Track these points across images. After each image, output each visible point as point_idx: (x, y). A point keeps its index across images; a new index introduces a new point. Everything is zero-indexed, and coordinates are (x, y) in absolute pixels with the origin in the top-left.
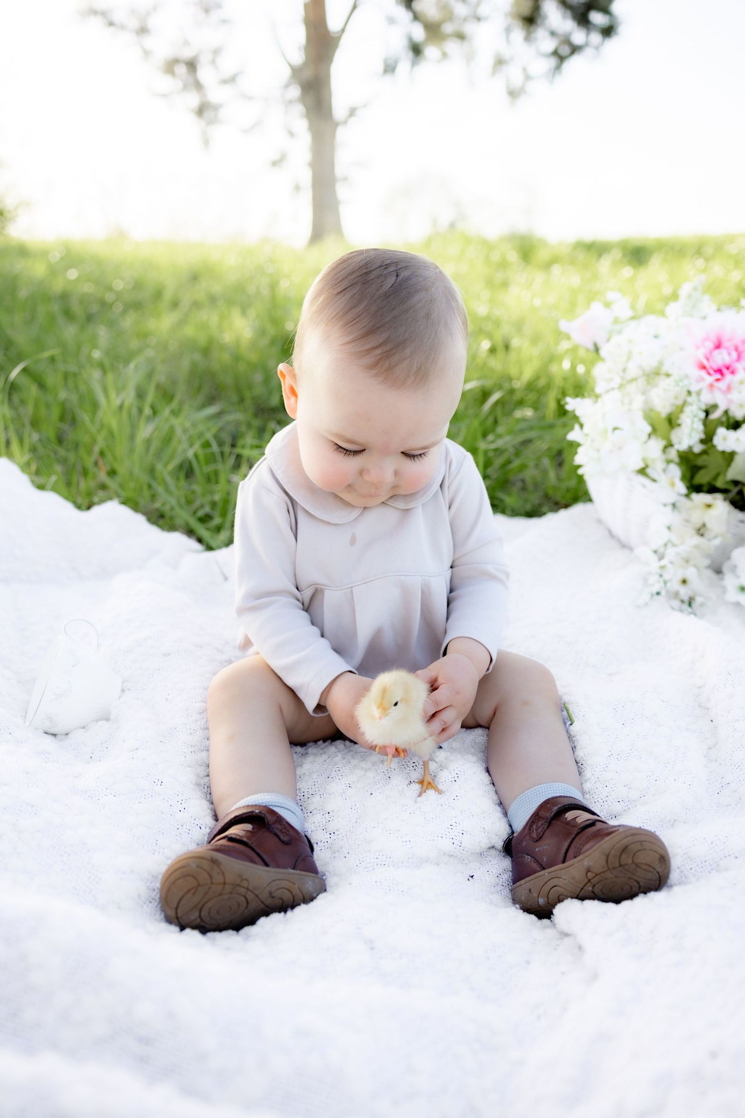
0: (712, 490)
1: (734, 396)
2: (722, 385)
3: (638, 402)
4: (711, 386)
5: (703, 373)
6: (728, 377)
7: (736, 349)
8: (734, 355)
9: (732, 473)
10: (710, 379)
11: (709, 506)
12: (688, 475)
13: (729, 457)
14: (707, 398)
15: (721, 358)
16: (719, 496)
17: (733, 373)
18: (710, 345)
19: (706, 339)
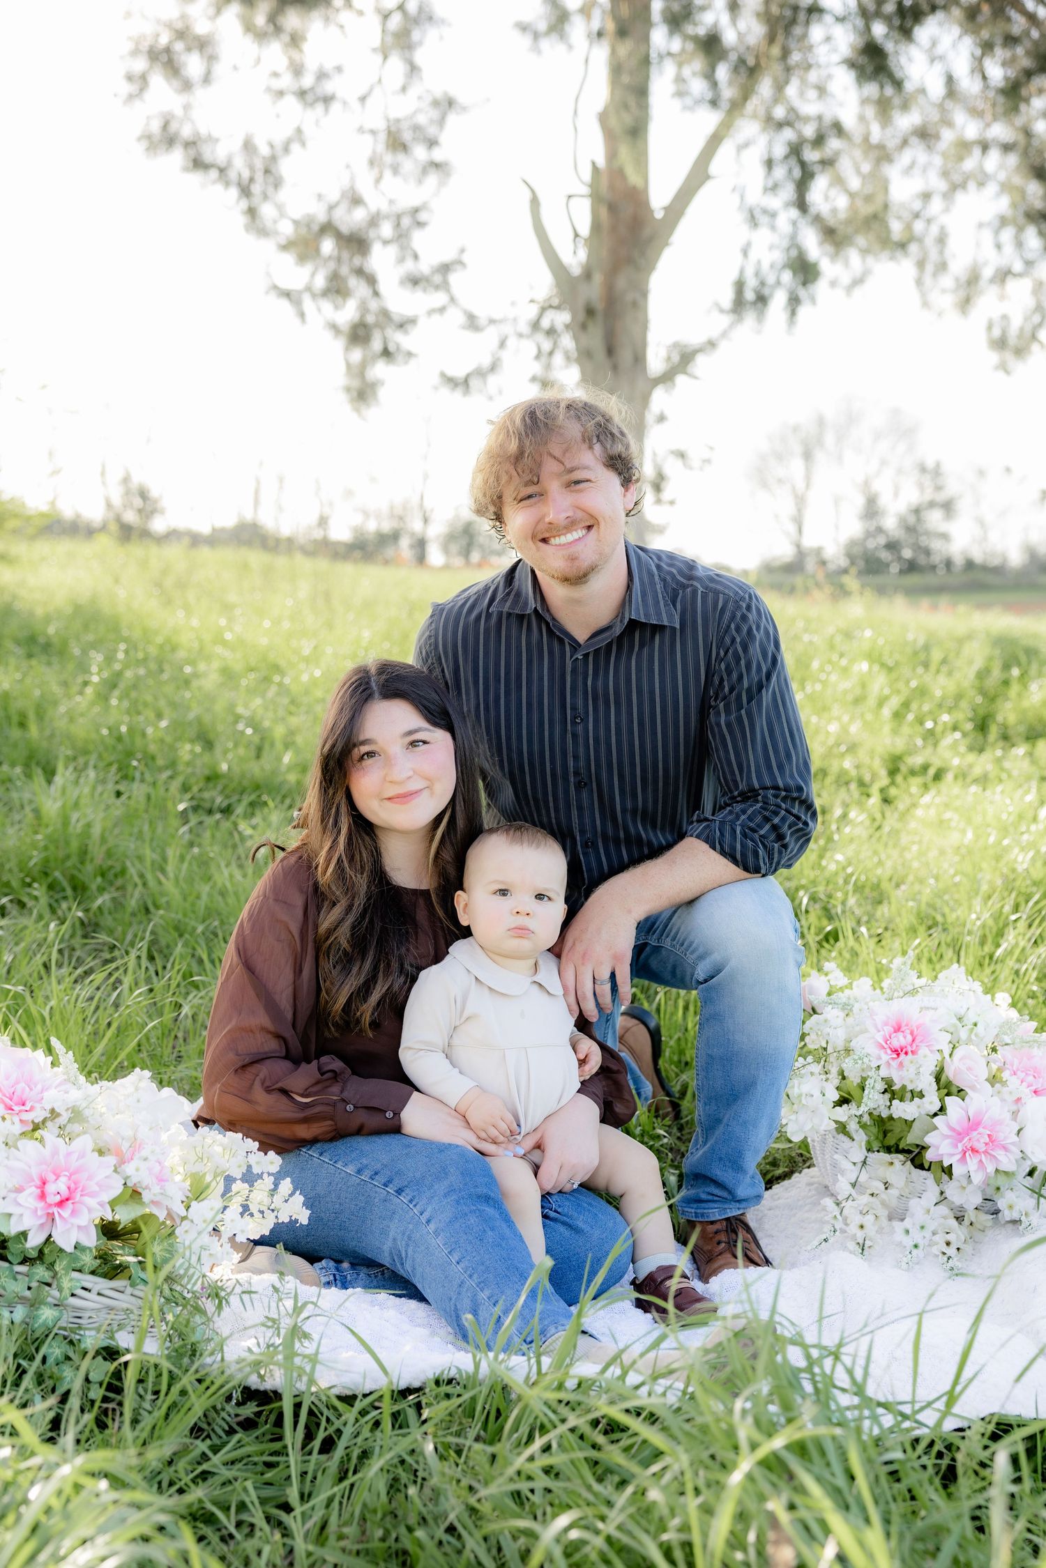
0: (899, 1151)
1: (904, 1073)
2: (894, 1064)
3: (834, 1071)
4: (888, 1064)
5: (882, 1053)
6: (902, 1056)
7: (912, 1033)
8: (909, 1038)
9: (911, 1139)
10: (886, 1057)
11: (892, 1163)
12: (881, 1136)
13: (909, 1124)
14: (884, 1072)
15: (900, 1040)
16: (901, 1157)
17: (906, 1053)
18: (888, 1029)
19: (886, 1024)
